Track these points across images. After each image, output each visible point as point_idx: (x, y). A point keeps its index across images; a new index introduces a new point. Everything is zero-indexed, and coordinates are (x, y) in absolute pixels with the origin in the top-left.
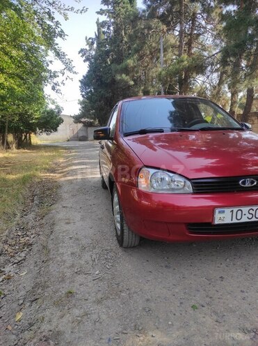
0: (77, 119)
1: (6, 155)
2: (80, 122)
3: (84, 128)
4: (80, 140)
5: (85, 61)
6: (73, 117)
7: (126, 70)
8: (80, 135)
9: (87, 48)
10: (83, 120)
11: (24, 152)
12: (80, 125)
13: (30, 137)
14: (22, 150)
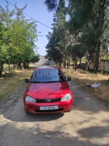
0: (46, 57)
1: (20, 72)
2: (47, 58)
3: (49, 61)
4: (47, 65)
5: (48, 39)
6: (45, 56)
7: (58, 46)
8: (47, 63)
9: (49, 35)
10: (48, 57)
11: (26, 71)
12: (47, 60)
13: (29, 64)
14: (25, 70)
